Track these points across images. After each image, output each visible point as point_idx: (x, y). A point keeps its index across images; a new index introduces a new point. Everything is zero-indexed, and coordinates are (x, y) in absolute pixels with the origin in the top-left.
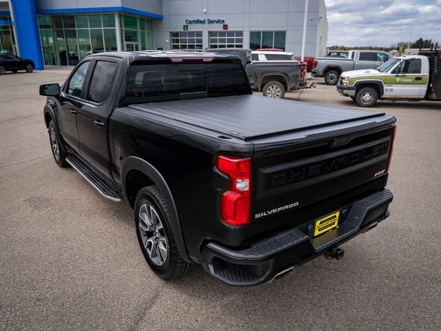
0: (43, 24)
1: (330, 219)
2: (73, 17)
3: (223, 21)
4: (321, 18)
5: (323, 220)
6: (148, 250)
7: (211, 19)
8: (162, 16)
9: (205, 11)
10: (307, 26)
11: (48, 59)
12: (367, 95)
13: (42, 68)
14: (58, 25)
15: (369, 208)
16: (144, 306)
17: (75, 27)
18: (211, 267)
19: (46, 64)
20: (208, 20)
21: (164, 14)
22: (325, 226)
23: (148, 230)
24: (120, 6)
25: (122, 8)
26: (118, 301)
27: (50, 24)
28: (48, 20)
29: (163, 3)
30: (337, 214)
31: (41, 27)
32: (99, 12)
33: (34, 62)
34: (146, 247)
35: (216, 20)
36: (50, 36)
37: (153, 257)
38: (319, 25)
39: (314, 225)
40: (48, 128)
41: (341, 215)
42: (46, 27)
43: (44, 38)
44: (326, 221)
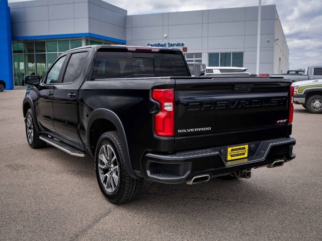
0: (17, 50)
1: (240, 149)
2: (44, 42)
3: (183, 45)
4: (277, 40)
5: (234, 148)
6: (104, 184)
7: (171, 43)
8: (126, 41)
9: (165, 35)
10: (260, 48)
11: (18, 82)
12: (317, 102)
13: (12, 88)
14: (30, 50)
15: (272, 144)
16: (100, 216)
17: (45, 51)
18: (148, 172)
19: (15, 85)
20: (169, 44)
21: (127, 40)
22: (236, 154)
23: (105, 167)
24: (87, 32)
25: (89, 34)
26: (80, 213)
27: (23, 50)
28: (21, 46)
29: (127, 29)
30: (247, 147)
31: (15, 52)
32: (68, 38)
33: (6, 82)
34: (102, 182)
35: (176, 43)
36: (22, 62)
37: (108, 188)
38: (276, 47)
39: (227, 150)
40: (25, 117)
41: (249, 148)
42: (19, 52)
43: (16, 63)
44: (237, 149)
